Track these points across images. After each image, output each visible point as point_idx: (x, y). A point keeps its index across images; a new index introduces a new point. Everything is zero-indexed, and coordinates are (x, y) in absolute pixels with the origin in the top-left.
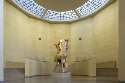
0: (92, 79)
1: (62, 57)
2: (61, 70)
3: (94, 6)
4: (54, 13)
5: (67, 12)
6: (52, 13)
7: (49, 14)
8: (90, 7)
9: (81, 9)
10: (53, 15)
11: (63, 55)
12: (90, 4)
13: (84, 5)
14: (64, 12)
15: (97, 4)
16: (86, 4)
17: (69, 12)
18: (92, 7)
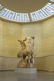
0: (52, 74)
1: (30, 53)
2: (29, 66)
3: (44, 14)
4: (9, 13)
5: (21, 14)
6: (7, 12)
7: (4, 12)
8: (41, 14)
9: (34, 14)
10: (8, 14)
11: (31, 51)
12: (42, 12)
13: (37, 12)
14: (19, 14)
15: (46, 13)
16: (39, 11)
17: (23, 14)
18: (42, 15)
